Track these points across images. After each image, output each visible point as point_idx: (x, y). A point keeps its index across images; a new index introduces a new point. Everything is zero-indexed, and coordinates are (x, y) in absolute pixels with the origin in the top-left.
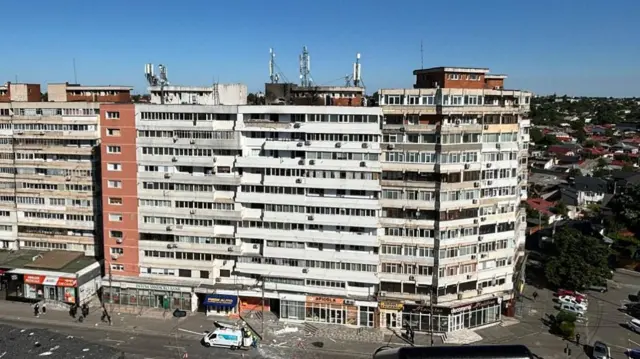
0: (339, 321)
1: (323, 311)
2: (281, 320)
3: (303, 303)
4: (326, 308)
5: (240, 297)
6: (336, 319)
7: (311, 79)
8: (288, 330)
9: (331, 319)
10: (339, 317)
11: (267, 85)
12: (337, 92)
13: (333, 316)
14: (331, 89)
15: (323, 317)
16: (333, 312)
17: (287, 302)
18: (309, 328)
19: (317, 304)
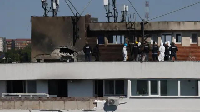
7: (126, 7)
11: (35, 20)
12: (186, 33)
14: (175, 27)
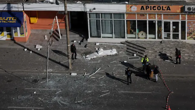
0: (176, 36)
1: (152, 24)
2: (90, 40)
3: (121, 15)
4: (156, 19)
5: (26, 12)
6: (171, 33)
8: (102, 53)
9: (164, 34)
10: (176, 30)
13: (167, 29)
15: (152, 32)
16: (167, 25)
17: (97, 14)
18: (131, 48)
19: (143, 15)
